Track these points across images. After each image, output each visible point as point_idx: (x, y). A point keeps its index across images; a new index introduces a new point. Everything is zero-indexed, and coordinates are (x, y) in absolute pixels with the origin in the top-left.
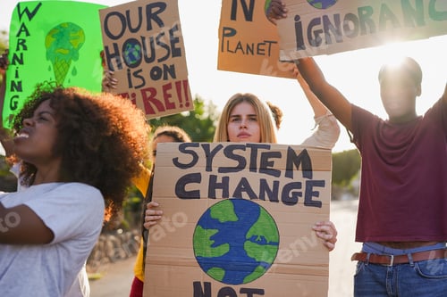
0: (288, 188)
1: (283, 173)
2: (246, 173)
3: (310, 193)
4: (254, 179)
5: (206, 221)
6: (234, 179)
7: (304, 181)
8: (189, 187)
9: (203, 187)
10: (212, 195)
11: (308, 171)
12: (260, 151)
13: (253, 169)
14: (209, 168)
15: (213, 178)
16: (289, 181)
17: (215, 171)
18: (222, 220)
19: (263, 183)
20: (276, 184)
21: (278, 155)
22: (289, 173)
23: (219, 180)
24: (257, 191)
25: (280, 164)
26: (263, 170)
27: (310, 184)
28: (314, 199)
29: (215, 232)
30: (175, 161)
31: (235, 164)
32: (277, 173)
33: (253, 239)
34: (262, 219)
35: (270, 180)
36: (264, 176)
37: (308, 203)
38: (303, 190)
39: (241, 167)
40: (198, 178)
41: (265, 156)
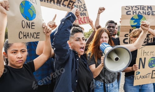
0: (148, 12)
1: (147, 10)
3: (152, 13)
4: (141, 11)
5: (132, 19)
6: (137, 11)
7: (151, 11)
8: (129, 13)
9: (132, 13)
11: (151, 9)
12: (142, 7)
13: (141, 9)
14: (132, 10)
18: (135, 18)
20: (146, 12)
21: (145, 7)
22: (148, 10)
23: (134, 12)
25: (146, 8)
26: (143, 9)
27: (152, 12)
28: (153, 14)
30: (125, 9)
31: (137, 9)
34: (143, 18)
37: (152, 15)
39: (139, 9)
40: (130, 11)
41: (143, 7)
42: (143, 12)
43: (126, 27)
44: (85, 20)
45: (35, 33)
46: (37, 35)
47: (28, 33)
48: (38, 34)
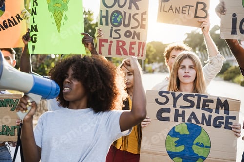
1: (214, 111)
2: (194, 109)
3: (227, 122)
4: (199, 113)
6: (188, 113)
7: (224, 116)
8: (164, 115)
9: (172, 115)
10: (176, 120)
11: (227, 110)
12: (202, 99)
13: (198, 107)
14: (175, 106)
15: (177, 111)
16: (217, 115)
17: (178, 108)
18: (181, 133)
19: (203, 115)
20: (210, 116)
21: (212, 101)
22: (217, 111)
23: (180, 113)
24: (200, 119)
25: (213, 106)
26: (203, 108)
27: (228, 118)
29: (177, 139)
30: (157, 100)
31: (189, 104)
32: (211, 111)
33: (197, 144)
34: (202, 134)
35: (207, 114)
36: (204, 112)
37: (227, 127)
38: (224, 121)
39: (192, 106)
41: (205, 101)
43: (155, 156)
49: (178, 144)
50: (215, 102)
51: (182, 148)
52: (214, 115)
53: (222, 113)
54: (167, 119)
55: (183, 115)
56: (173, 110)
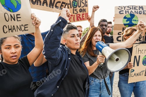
0: (139, 12)
1: (138, 9)
2: (132, 10)
3: (144, 12)
4: (133, 11)
5: (125, 18)
6: (130, 11)
7: (142, 11)
8: (121, 12)
9: (124, 12)
10: (126, 13)
11: (143, 9)
13: (133, 9)
14: (125, 9)
15: (126, 11)
16: (140, 11)
17: (126, 10)
18: (128, 17)
20: (137, 11)
21: (137, 7)
22: (139, 9)
23: (127, 11)
24: (134, 12)
25: (138, 8)
26: (135, 9)
28: (145, 13)
29: (127, 19)
30: (118, 9)
31: (130, 8)
32: (137, 10)
33: (134, 20)
34: (135, 17)
35: (136, 11)
36: (135, 10)
37: (144, 14)
38: (142, 12)
39: (131, 9)
40: (123, 11)
41: (135, 7)
42: (135, 11)
43: (119, 26)
44: (84, 16)
45: (22, 25)
46: (25, 28)
47: (14, 26)
48: (26, 26)
49: (127, 21)
50: (138, 7)
51: (128, 22)
52: (139, 11)
53: (141, 10)
54: (123, 13)
55: (128, 12)
56: (124, 11)
